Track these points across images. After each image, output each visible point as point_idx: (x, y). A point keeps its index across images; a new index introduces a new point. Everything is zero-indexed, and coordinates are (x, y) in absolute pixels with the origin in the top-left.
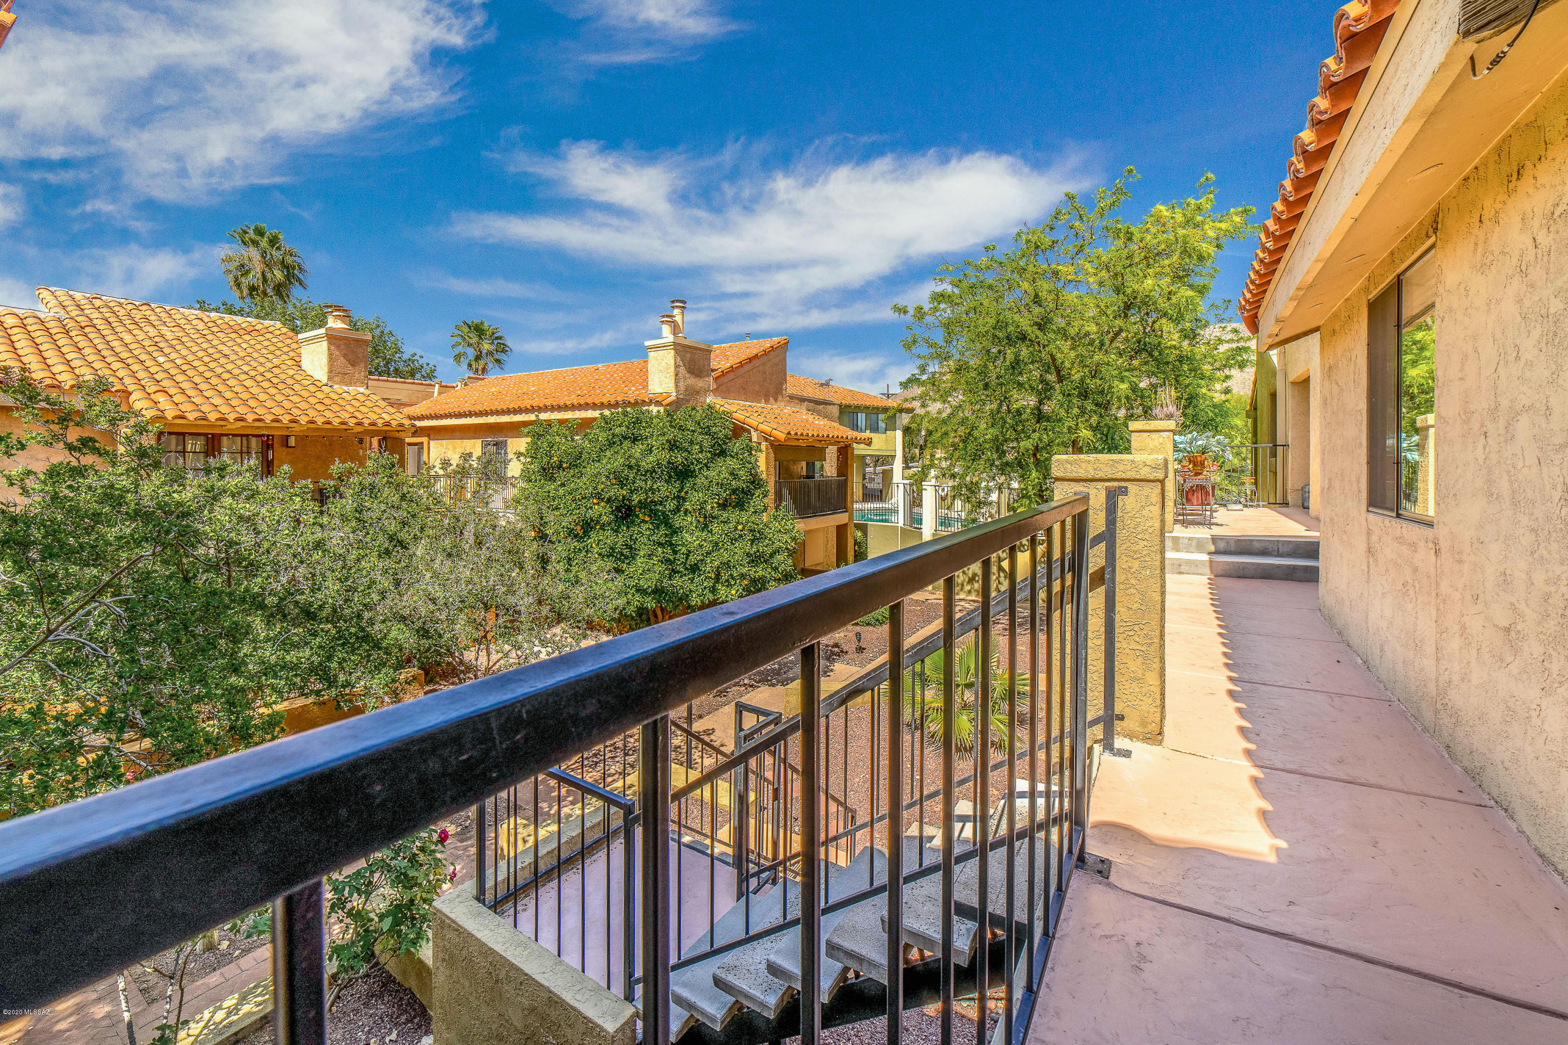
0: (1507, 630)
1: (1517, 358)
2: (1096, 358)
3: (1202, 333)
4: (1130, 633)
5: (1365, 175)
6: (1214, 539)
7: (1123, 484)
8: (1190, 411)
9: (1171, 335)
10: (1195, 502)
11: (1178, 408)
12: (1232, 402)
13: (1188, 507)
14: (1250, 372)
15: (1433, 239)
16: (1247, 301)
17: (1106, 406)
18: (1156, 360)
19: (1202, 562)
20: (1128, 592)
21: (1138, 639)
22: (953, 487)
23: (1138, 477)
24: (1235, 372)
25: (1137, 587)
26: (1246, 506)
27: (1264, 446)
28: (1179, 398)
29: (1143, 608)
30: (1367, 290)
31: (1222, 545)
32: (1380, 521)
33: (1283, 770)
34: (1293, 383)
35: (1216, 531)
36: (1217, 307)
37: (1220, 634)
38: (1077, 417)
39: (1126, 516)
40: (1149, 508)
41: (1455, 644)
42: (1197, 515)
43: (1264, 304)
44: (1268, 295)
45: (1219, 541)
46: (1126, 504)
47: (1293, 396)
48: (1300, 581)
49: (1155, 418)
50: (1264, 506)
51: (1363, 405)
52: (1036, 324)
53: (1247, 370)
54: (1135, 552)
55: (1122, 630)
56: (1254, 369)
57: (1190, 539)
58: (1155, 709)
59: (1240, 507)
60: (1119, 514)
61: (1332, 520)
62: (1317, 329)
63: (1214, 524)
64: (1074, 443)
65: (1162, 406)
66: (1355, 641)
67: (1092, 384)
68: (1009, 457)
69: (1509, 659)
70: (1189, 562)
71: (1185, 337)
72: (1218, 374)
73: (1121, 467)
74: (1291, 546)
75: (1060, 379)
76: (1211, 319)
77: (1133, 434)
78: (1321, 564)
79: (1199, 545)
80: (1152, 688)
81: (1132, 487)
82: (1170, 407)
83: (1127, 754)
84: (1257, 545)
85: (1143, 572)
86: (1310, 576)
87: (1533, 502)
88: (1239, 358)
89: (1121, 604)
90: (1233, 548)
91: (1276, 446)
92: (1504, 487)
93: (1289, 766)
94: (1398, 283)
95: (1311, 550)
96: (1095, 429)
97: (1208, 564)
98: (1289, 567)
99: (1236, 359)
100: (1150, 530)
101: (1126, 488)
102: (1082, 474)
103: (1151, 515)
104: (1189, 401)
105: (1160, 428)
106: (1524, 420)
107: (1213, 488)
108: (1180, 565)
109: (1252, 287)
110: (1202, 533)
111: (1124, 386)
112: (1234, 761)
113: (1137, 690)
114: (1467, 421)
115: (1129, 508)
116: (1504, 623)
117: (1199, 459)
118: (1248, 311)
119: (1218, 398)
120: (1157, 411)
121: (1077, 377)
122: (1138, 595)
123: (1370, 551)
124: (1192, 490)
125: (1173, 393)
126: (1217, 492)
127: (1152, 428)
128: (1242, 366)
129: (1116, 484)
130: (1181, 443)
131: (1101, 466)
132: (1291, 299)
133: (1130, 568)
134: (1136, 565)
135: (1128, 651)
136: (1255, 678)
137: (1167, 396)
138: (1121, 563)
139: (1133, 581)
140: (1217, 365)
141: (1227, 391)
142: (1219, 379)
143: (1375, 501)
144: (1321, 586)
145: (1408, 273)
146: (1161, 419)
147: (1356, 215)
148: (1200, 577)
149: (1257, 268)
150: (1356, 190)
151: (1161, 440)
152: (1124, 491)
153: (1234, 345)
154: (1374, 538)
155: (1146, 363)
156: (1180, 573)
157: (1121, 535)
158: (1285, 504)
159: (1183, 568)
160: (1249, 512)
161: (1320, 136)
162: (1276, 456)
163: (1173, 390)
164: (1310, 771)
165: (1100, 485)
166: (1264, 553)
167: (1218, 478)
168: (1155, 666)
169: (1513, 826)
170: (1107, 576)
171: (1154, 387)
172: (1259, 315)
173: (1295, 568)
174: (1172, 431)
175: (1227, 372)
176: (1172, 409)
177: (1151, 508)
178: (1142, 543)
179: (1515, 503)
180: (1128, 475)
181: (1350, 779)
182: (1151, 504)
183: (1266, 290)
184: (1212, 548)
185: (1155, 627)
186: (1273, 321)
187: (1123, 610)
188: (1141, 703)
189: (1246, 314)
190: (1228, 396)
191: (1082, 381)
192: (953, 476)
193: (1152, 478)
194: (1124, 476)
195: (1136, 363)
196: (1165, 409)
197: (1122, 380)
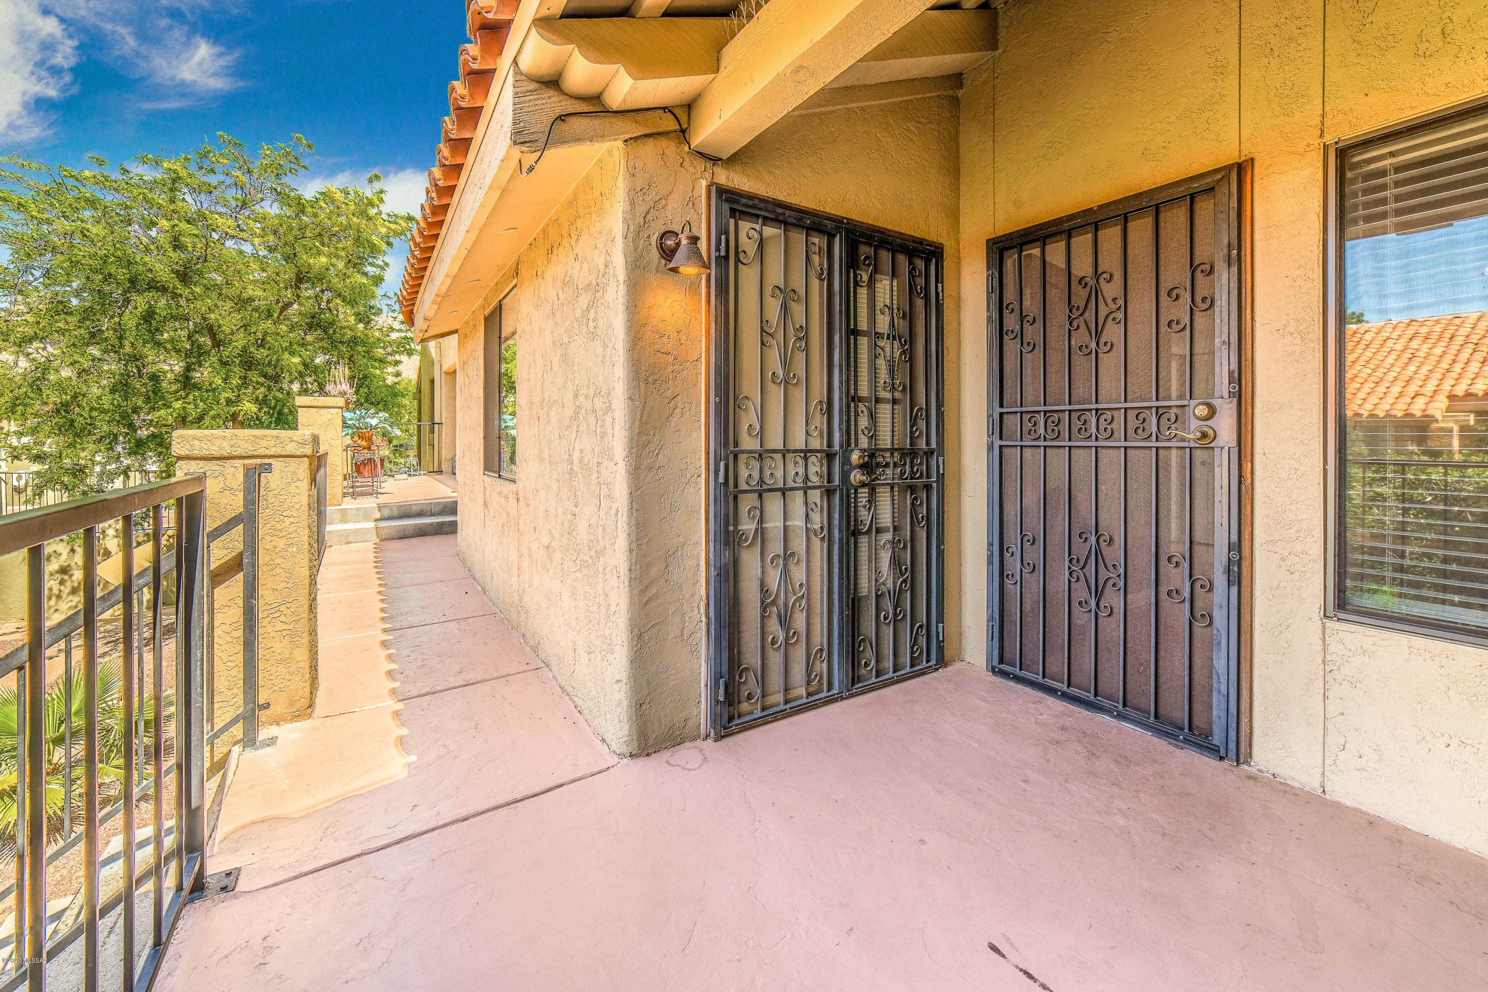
0: (548, 547)
1: (551, 369)
2: (262, 326)
3: (377, 319)
4: (275, 615)
5: (471, 218)
6: (380, 507)
7: (267, 461)
8: (364, 390)
9: (346, 315)
10: (366, 475)
11: (351, 386)
12: (403, 384)
13: (360, 480)
14: (416, 359)
15: (515, 281)
16: (404, 298)
17: (276, 378)
18: (330, 338)
19: (368, 530)
20: (274, 573)
21: (284, 620)
22: (38, 473)
23: (284, 453)
24: (404, 358)
25: (283, 566)
26: (410, 475)
27: (426, 424)
28: (352, 378)
29: (290, 586)
30: (483, 307)
31: (386, 512)
32: (490, 481)
33: (419, 696)
34: (446, 373)
35: (382, 499)
36: (388, 297)
37: (379, 593)
38: (239, 388)
39: (270, 494)
40: (296, 484)
41: (526, 562)
42: (368, 486)
43: (417, 303)
44: (420, 295)
45: (384, 509)
46: (272, 481)
47: (446, 383)
48: (446, 534)
49: (327, 394)
50: (424, 475)
51: (481, 395)
52: (177, 273)
53: (413, 357)
54: (281, 530)
55: (266, 614)
56: (419, 358)
57: (357, 509)
58: (304, 684)
59: (405, 476)
60: (262, 492)
61: (465, 483)
62: (456, 332)
63: (381, 493)
64: (234, 416)
65: (335, 383)
66: (478, 575)
67: (261, 354)
68: (143, 433)
69: (548, 567)
70: (357, 531)
71: (360, 321)
72: (390, 358)
73: (264, 443)
74: (440, 506)
75: (217, 344)
76: (385, 309)
77: (300, 410)
78: (458, 518)
79: (365, 515)
80: (299, 665)
81: (277, 464)
82: (344, 385)
83: (272, 741)
84: (415, 508)
85: (290, 550)
86: (450, 529)
87: (557, 463)
88: (408, 347)
89: (265, 587)
90: (395, 514)
91: (434, 424)
92: (546, 454)
93: (424, 691)
94: (500, 306)
95: (451, 508)
96: (262, 402)
97: (374, 531)
98: (438, 523)
99: (404, 347)
100: (297, 506)
101: (270, 465)
102: (215, 451)
103: (298, 491)
104: (360, 381)
105: (328, 405)
106: (554, 408)
107: (382, 461)
108: (348, 536)
109: (407, 287)
110: (369, 503)
111: (296, 360)
112: (379, 705)
113: (285, 671)
114: (531, 409)
115: (273, 485)
116: (546, 544)
117: (367, 435)
118: (405, 306)
119: (390, 380)
120: (329, 388)
121: (240, 344)
122: (284, 574)
123: (485, 505)
124: (364, 464)
125: (347, 372)
126: (387, 464)
127: (320, 404)
128: (410, 353)
129: (258, 461)
130: (351, 419)
131: (239, 442)
132: (433, 303)
133: (275, 547)
134: (281, 543)
135: (273, 634)
136: (405, 624)
137: (342, 372)
138: (265, 544)
139: (279, 561)
140: (389, 350)
141: (398, 375)
142: (390, 363)
143: (488, 467)
144: (459, 534)
145: (504, 301)
146: (334, 396)
147: (469, 247)
148: (367, 543)
149: (410, 271)
150: (466, 228)
151: (330, 416)
152: (268, 468)
153: (403, 335)
154: (488, 494)
155: (321, 340)
156: (348, 543)
157: (263, 514)
158: (440, 472)
159: (351, 538)
160: (412, 480)
161: (446, 177)
162: (433, 433)
163: (347, 369)
164: (439, 688)
165: (239, 463)
166: (420, 514)
167: (386, 452)
168: (303, 641)
169: (550, 675)
170: (245, 561)
171: (329, 363)
172: (415, 311)
173: (442, 524)
174: (341, 408)
175: (397, 357)
176: (345, 387)
177: (298, 484)
178: (288, 521)
179: (551, 464)
180: (272, 451)
181: (464, 683)
182: (299, 480)
183: (418, 292)
184: (378, 515)
185: (303, 603)
186: (422, 319)
187: (267, 593)
188: (289, 683)
189: (403, 309)
190: (399, 378)
191: (245, 349)
192: (39, 458)
193: (299, 454)
194: (267, 452)
195: (309, 338)
196: (339, 386)
197: (292, 353)
